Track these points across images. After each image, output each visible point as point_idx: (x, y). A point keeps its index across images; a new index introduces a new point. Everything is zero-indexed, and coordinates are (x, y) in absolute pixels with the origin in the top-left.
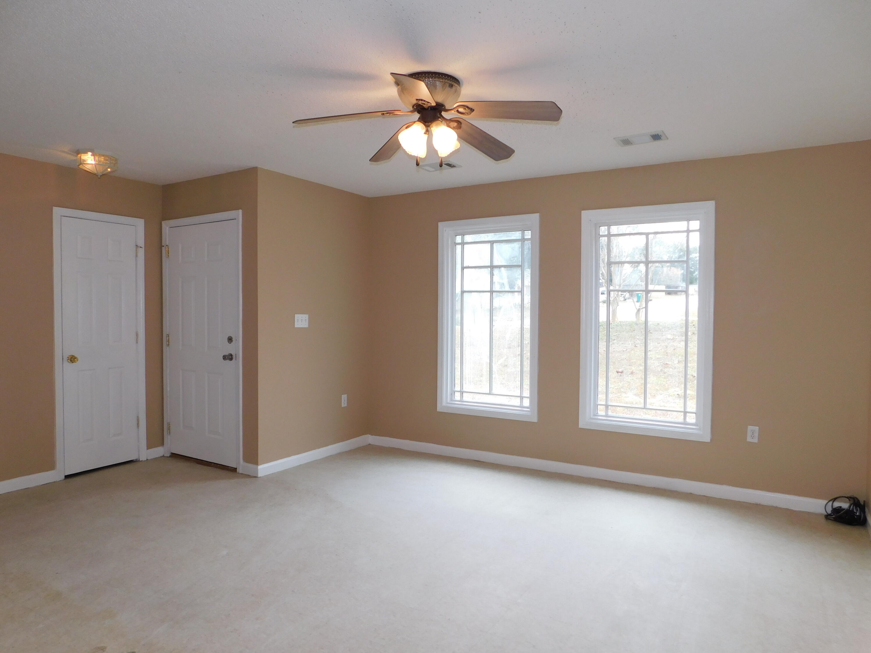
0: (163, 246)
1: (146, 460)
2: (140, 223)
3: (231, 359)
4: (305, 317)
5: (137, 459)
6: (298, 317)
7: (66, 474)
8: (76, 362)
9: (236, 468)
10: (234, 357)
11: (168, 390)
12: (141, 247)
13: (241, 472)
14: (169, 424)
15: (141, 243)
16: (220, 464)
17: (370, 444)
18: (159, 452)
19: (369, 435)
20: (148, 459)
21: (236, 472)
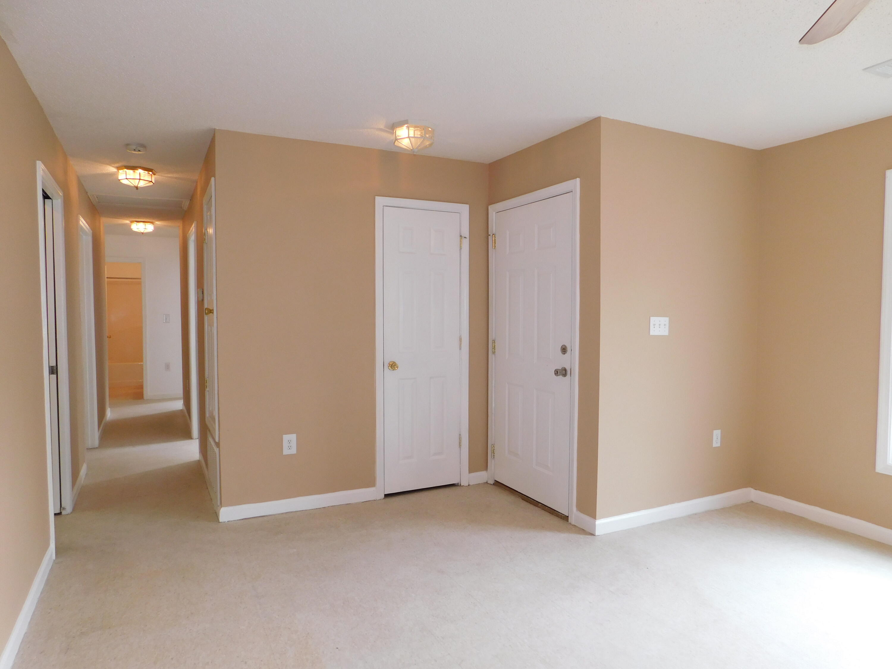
0: (490, 235)
1: (468, 485)
2: (465, 209)
3: (565, 375)
4: (665, 320)
5: (458, 483)
6: (654, 320)
7: (386, 493)
8: (396, 370)
9: (568, 517)
10: (569, 372)
11: (493, 405)
12: (465, 237)
13: (573, 523)
14: (493, 446)
15: (466, 232)
16: (548, 507)
17: (753, 502)
18: (481, 477)
19: (750, 488)
20: (470, 484)
21: (568, 522)
